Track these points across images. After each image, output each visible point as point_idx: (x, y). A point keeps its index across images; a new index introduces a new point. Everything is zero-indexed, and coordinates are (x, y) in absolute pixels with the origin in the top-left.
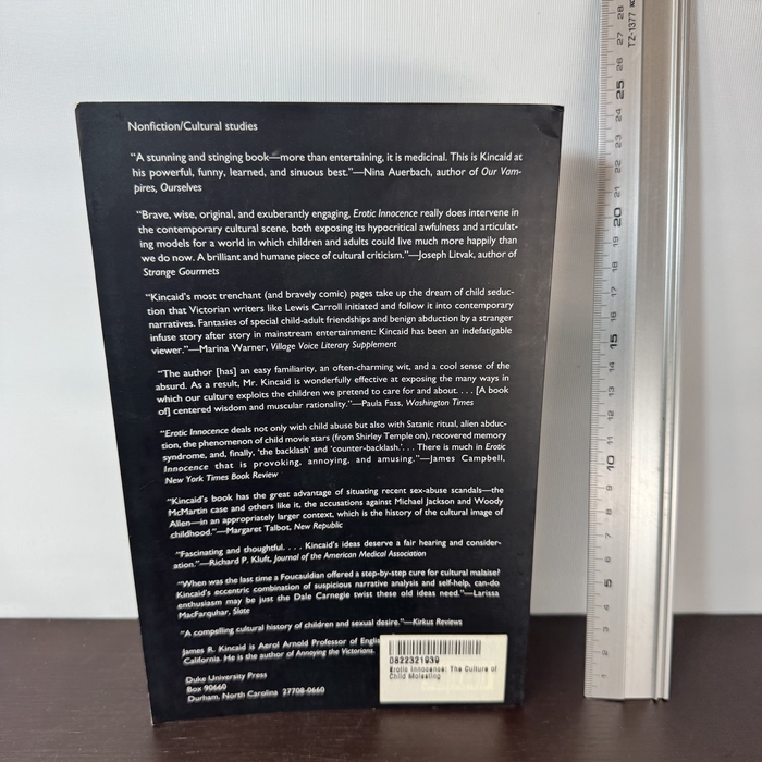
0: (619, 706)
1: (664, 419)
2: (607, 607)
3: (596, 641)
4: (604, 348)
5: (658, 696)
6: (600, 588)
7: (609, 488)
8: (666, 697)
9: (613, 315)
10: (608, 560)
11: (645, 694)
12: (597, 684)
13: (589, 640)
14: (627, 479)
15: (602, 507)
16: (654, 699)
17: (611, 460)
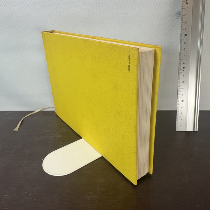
2: (182, 107)
3: (179, 116)
4: (183, 38)
5: (195, 130)
6: (180, 102)
8: (197, 130)
9: (186, 28)
10: (183, 95)
11: (191, 130)
13: (177, 116)
14: (188, 73)
15: (181, 81)
16: (194, 131)
17: (184, 68)
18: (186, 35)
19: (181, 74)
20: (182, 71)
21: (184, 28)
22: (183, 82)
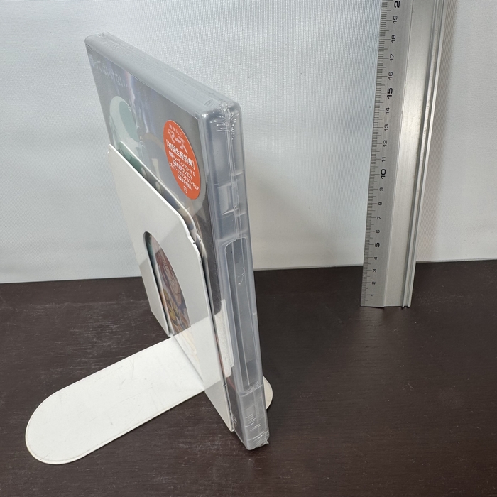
0: (381, 310)
2: (376, 258)
3: (368, 277)
5: (404, 305)
6: (372, 248)
7: (381, 189)
9: (390, 74)
10: (378, 232)
11: (396, 303)
12: (368, 300)
13: (364, 276)
15: (376, 201)
16: (401, 307)
17: (383, 172)
18: (390, 90)
19: (376, 186)
20: (378, 178)
21: (385, 73)
22: (380, 204)
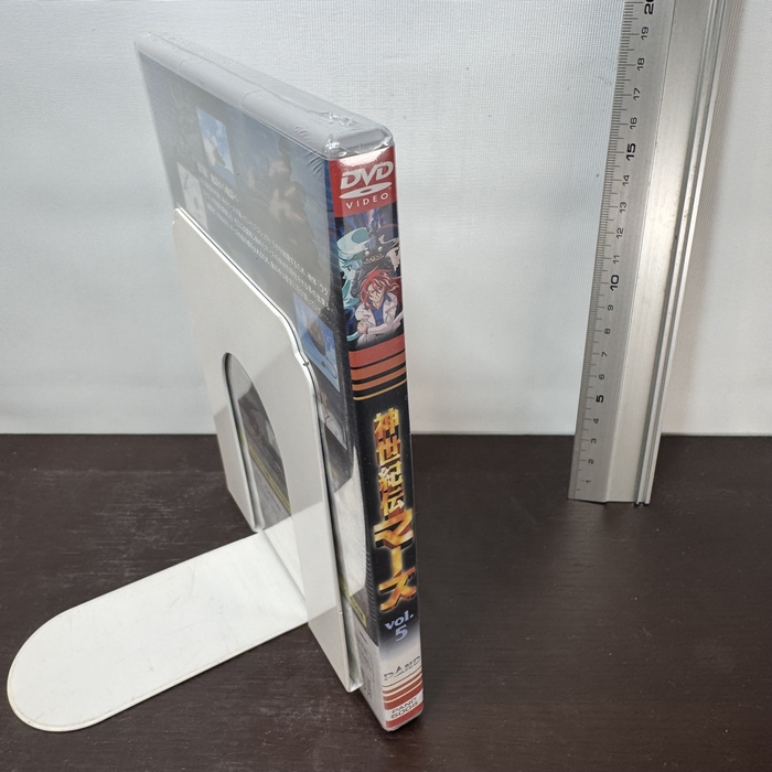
0: (601, 507)
1: (676, 238)
2: (596, 421)
3: (582, 453)
4: (620, 159)
5: (640, 500)
6: (591, 403)
7: (610, 308)
8: (647, 502)
9: (633, 121)
10: (602, 377)
11: (627, 498)
12: (580, 489)
13: (576, 450)
15: (600, 326)
16: (635, 503)
17: (615, 279)
18: (631, 147)
19: (603, 302)
20: (605, 288)
21: (625, 118)
22: (607, 331)
